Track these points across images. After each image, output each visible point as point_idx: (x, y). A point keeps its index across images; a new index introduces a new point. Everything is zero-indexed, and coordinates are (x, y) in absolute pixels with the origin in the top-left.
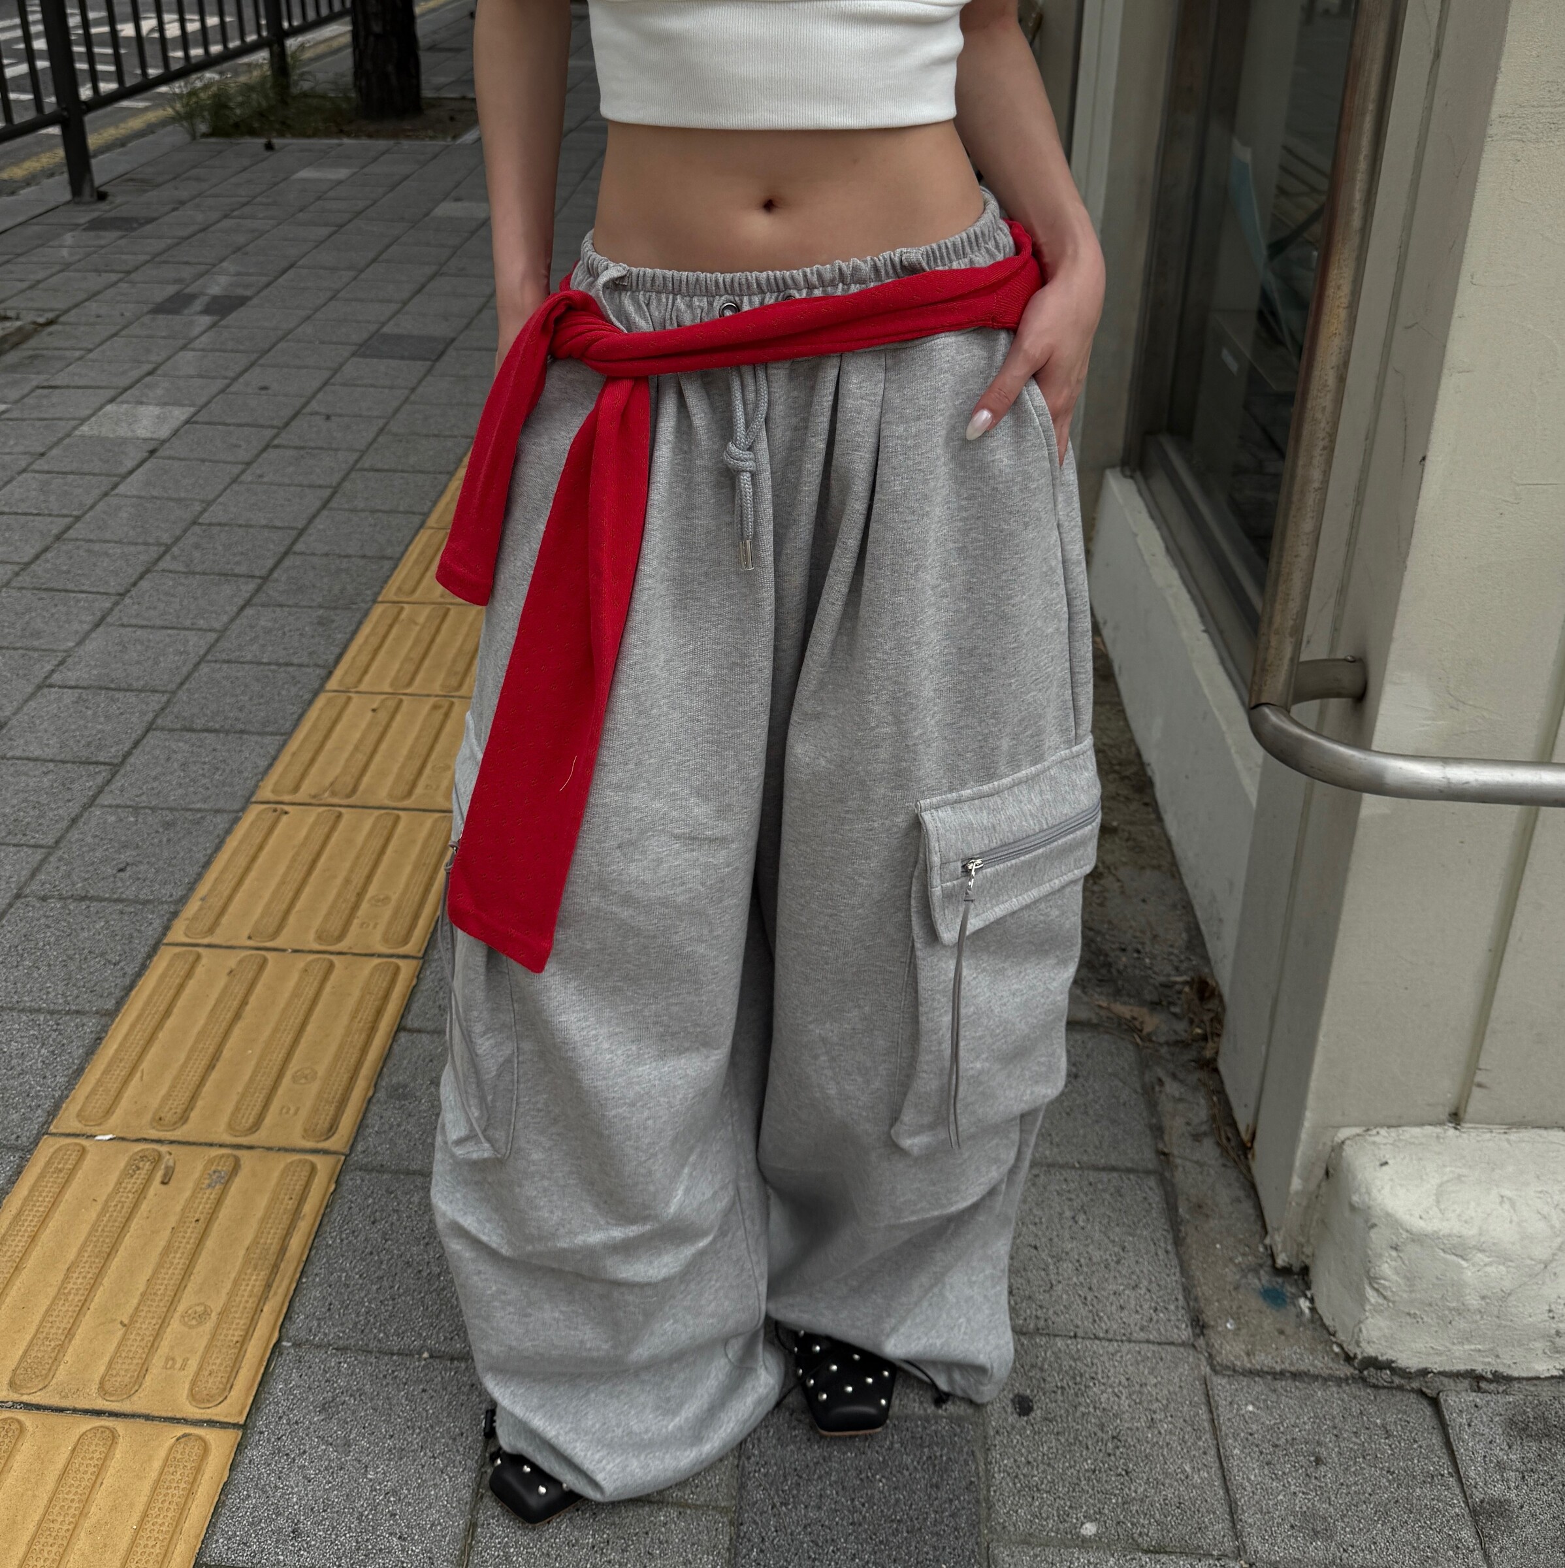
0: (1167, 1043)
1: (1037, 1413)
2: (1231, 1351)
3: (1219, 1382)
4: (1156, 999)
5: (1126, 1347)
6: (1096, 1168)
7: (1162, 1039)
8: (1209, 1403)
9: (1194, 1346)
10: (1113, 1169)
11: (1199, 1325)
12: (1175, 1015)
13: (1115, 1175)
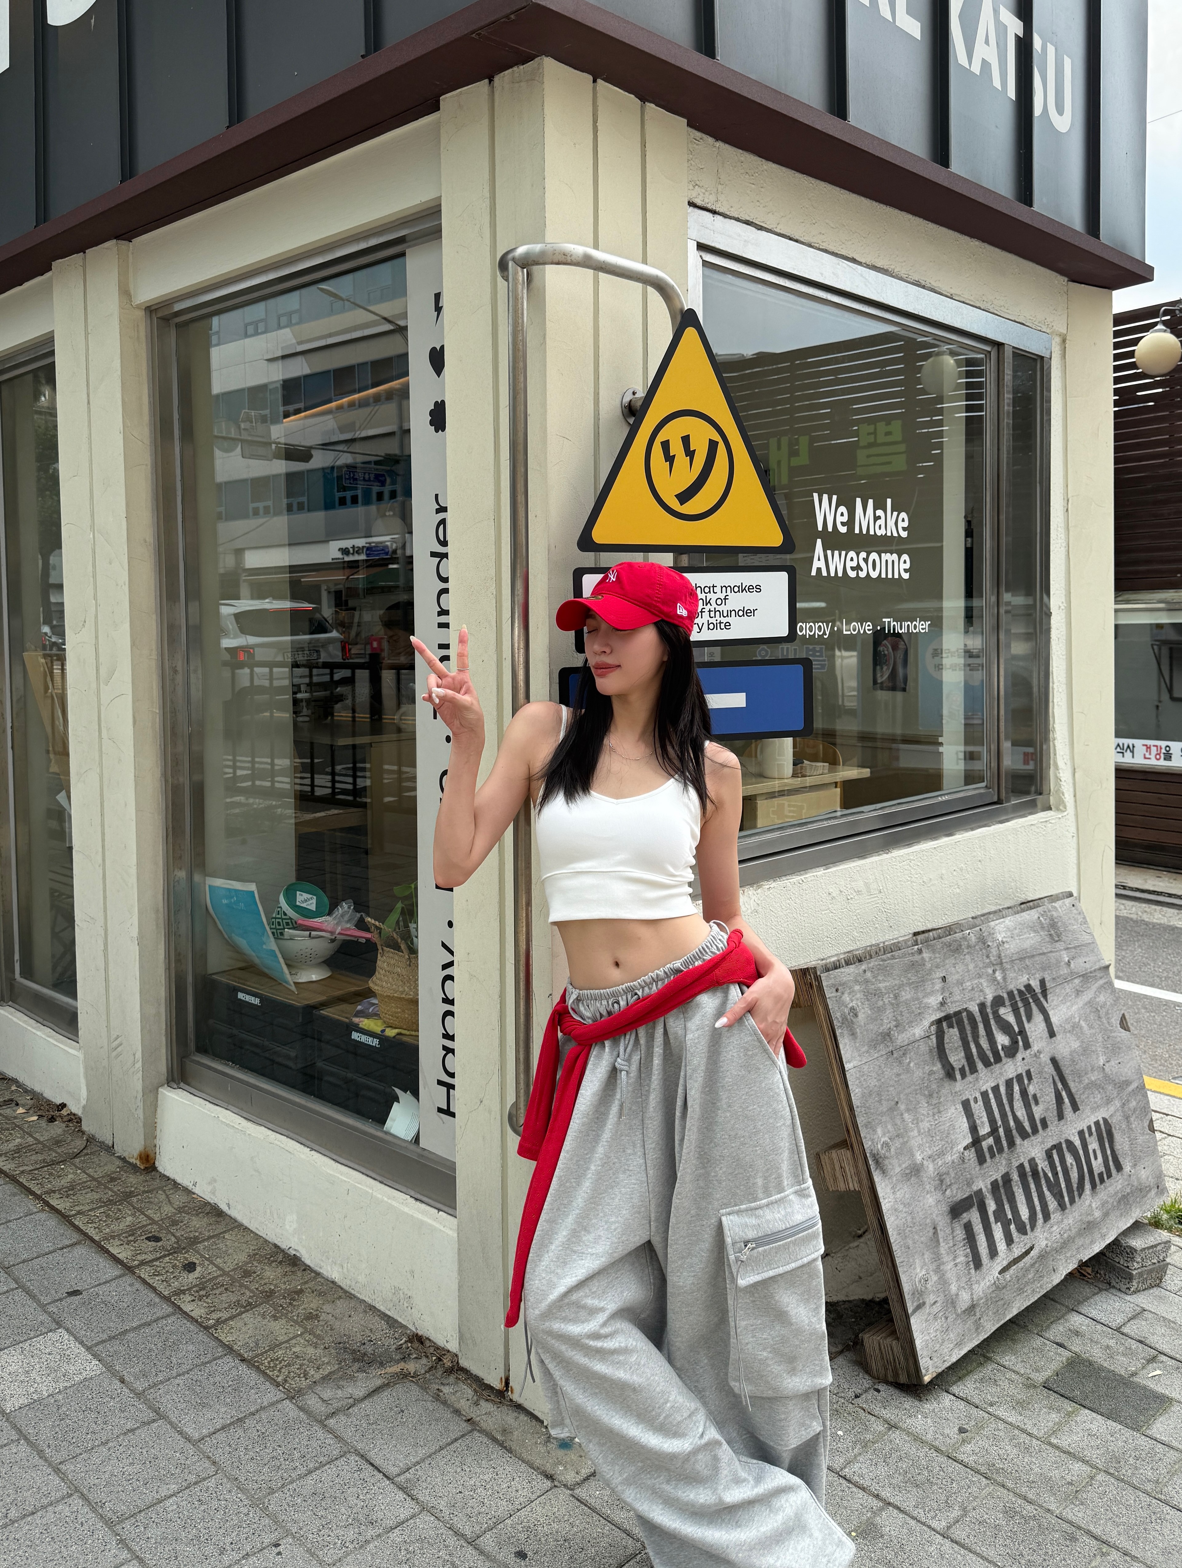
0: (426, 1372)
1: (530, 1554)
2: (570, 1477)
3: (578, 1491)
4: (402, 1357)
5: (533, 1504)
6: (449, 1444)
7: (423, 1371)
8: (582, 1503)
9: (555, 1486)
10: (456, 1440)
11: (550, 1477)
12: (416, 1358)
13: (460, 1441)
